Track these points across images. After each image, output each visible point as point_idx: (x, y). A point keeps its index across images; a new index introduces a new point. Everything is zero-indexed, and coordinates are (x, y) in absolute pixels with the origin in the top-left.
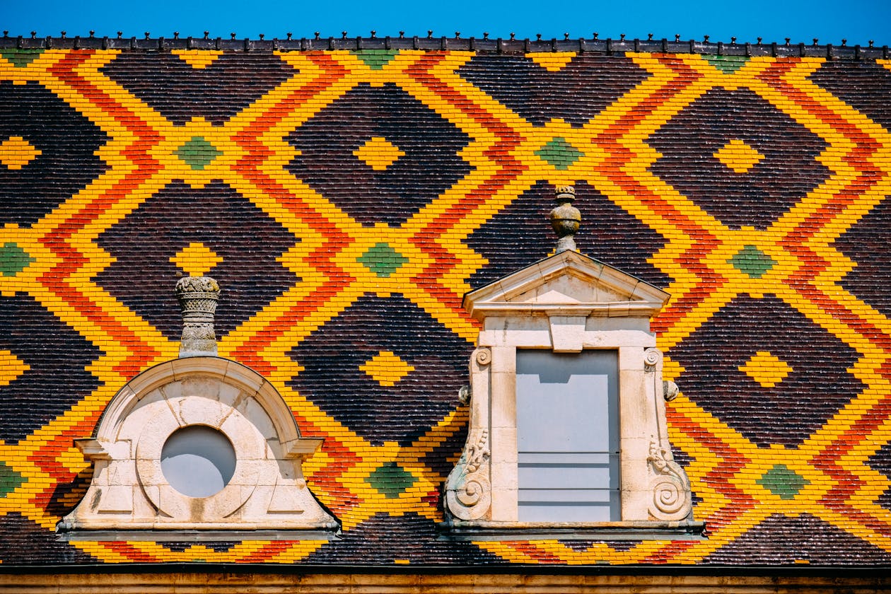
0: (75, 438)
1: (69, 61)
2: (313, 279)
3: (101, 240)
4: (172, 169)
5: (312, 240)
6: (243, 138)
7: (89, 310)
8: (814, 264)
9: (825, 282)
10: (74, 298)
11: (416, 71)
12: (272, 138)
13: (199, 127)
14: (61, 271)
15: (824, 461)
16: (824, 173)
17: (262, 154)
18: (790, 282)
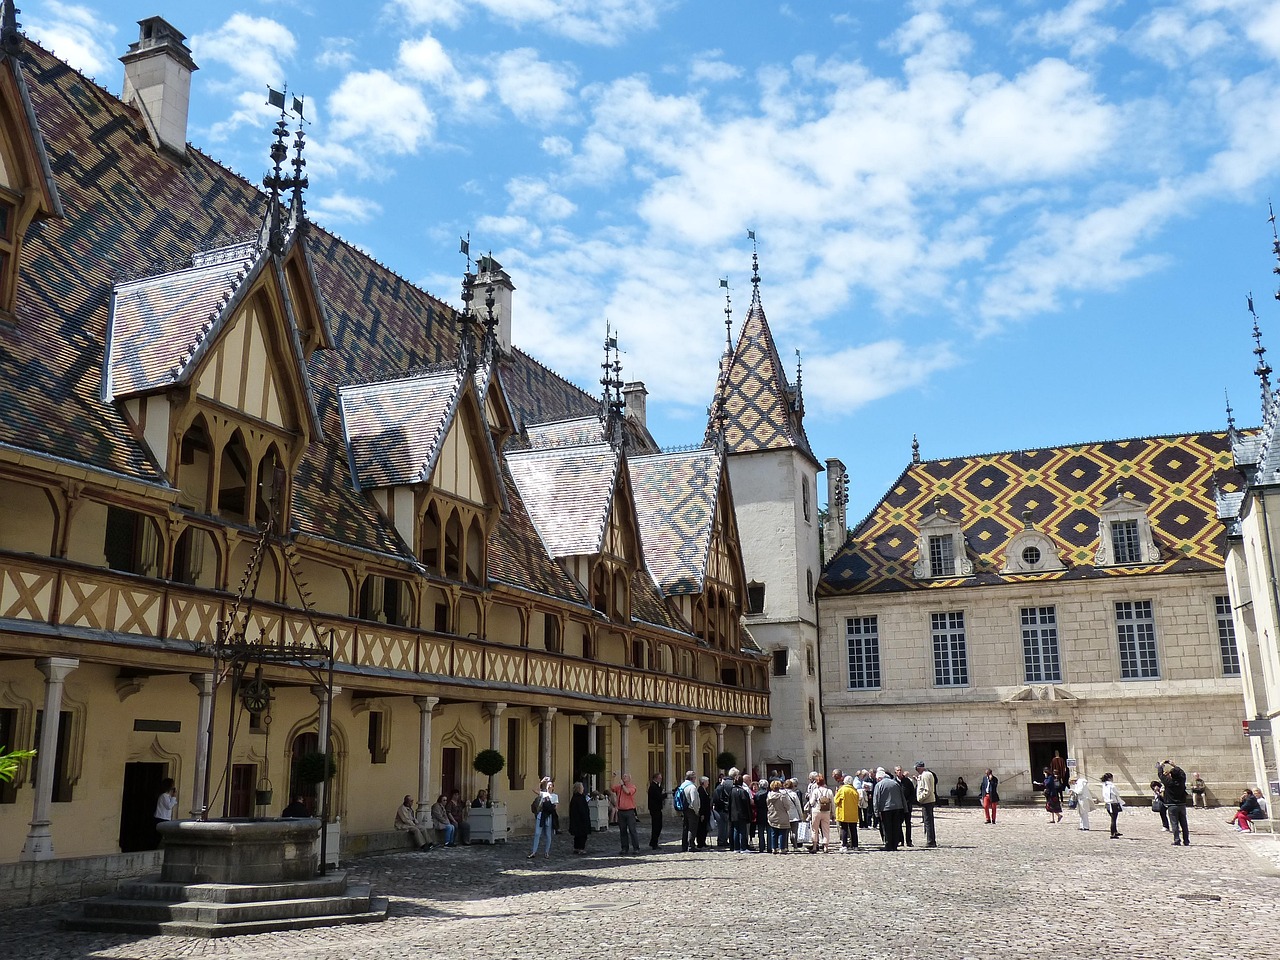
0: (1001, 552)
1: (1000, 458)
2: (1061, 507)
3: (1008, 502)
4: (1026, 483)
5: (1061, 497)
6: (1043, 473)
7: (1006, 520)
8: (1196, 491)
9: (1198, 495)
10: (1002, 517)
11: (1087, 452)
12: (1051, 472)
13: (1032, 471)
14: (999, 510)
15: (1198, 542)
16: (1198, 466)
17: (1048, 476)
18: (1189, 496)
